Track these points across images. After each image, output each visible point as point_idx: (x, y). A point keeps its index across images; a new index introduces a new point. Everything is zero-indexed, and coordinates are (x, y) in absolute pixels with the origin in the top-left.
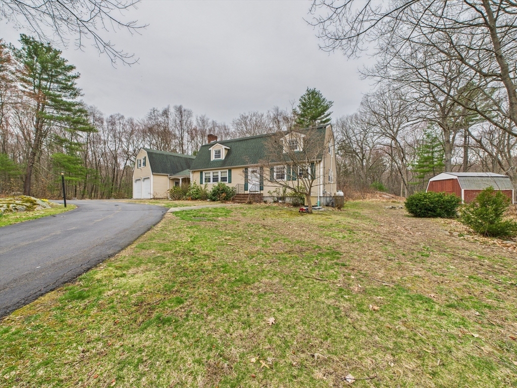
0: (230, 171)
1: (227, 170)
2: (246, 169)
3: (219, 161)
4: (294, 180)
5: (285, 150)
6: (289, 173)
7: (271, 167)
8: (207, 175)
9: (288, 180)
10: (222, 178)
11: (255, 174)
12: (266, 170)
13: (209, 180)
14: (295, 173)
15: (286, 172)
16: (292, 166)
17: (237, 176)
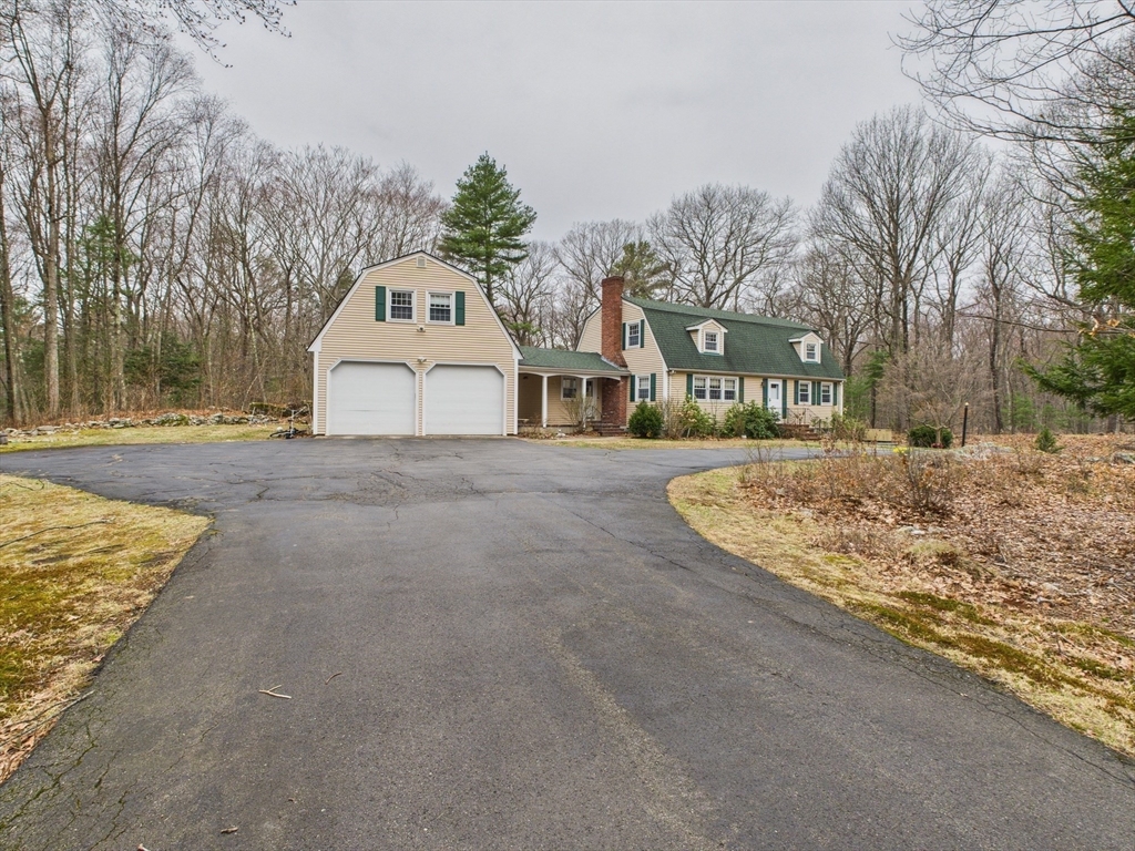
0: (742, 380)
1: (738, 378)
2: (765, 380)
3: (716, 357)
4: (819, 404)
5: (804, 358)
6: (813, 394)
7: (796, 383)
8: (700, 383)
9: (813, 404)
10: (726, 392)
11: (775, 390)
12: (790, 386)
13: (700, 394)
14: (819, 394)
15: (810, 392)
16: (816, 383)
17: (753, 392)
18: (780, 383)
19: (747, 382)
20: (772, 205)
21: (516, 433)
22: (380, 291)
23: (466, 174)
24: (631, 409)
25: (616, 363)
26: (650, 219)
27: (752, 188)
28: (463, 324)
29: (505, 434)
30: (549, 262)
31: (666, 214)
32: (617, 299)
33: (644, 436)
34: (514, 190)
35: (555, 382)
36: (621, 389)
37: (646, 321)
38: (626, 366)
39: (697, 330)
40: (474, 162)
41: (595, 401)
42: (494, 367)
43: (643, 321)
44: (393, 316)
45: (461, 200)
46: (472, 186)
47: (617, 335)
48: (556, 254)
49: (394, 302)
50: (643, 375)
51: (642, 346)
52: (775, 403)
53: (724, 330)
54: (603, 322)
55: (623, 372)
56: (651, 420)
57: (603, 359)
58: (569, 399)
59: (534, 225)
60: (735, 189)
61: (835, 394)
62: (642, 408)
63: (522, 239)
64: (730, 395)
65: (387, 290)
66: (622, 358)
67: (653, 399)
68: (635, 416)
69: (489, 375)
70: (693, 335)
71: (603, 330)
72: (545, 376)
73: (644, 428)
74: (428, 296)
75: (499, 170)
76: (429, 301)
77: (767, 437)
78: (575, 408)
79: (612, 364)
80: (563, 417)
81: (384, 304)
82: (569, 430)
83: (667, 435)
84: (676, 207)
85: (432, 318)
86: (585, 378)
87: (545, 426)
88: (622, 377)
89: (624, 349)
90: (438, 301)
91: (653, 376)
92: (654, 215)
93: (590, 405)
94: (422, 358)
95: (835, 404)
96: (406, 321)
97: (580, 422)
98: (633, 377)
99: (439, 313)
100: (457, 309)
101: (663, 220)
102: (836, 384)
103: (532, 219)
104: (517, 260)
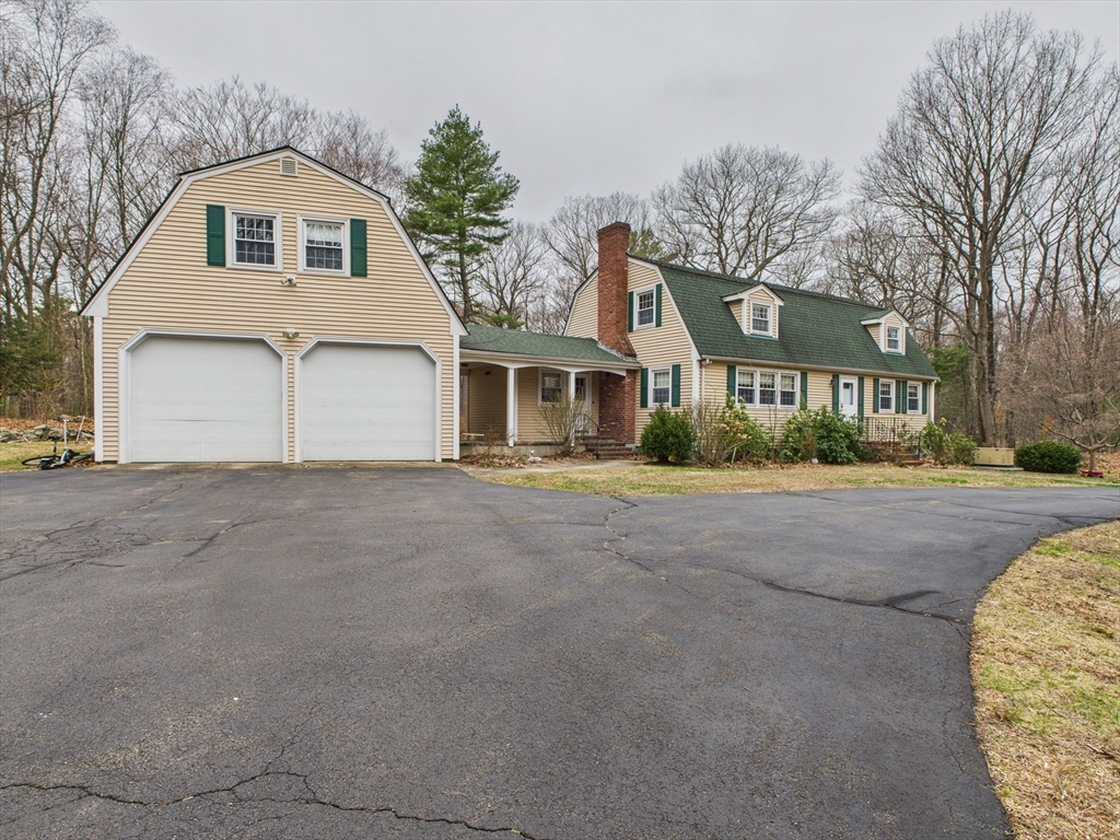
0: (804, 375)
2: (836, 377)
3: (768, 342)
4: (905, 412)
5: (884, 348)
6: (897, 397)
7: (876, 381)
8: (747, 380)
9: (897, 412)
10: (783, 394)
11: (848, 391)
12: (869, 385)
13: (747, 395)
14: (905, 398)
15: (893, 395)
16: (902, 383)
17: (818, 393)
18: (855, 381)
19: (811, 378)
20: (807, 171)
21: (456, 457)
22: (215, 215)
23: (431, 132)
24: (643, 419)
25: (619, 350)
26: (656, 191)
27: (782, 151)
28: (364, 275)
29: (439, 460)
30: (537, 249)
31: (676, 184)
32: (621, 256)
33: (663, 461)
34: (491, 153)
35: (528, 377)
36: (627, 389)
37: (665, 287)
38: (634, 356)
39: (740, 301)
40: (443, 118)
41: (588, 406)
42: (418, 349)
43: (659, 287)
44: (240, 258)
45: (426, 167)
46: (440, 147)
47: (620, 311)
48: (545, 238)
49: (241, 233)
50: (660, 367)
51: (659, 324)
52: (849, 410)
53: (779, 302)
54: (600, 291)
55: (630, 363)
56: (677, 437)
57: (601, 346)
58: (549, 404)
59: (517, 199)
60: (761, 149)
61: (925, 399)
62: (661, 417)
63: (502, 215)
64: (788, 398)
65: (228, 213)
66: (628, 343)
67: (676, 404)
68: (650, 431)
69: (412, 362)
70: (734, 309)
71: (600, 304)
72: (512, 368)
73: (666, 448)
74: (301, 225)
75: (472, 129)
76: (303, 235)
77: (849, 462)
78: (558, 417)
79: (614, 352)
80: (540, 430)
81: (223, 237)
82: (548, 450)
83: (701, 459)
84: (688, 174)
85: (310, 263)
86: (573, 372)
87: (511, 444)
88: (627, 370)
89: (631, 330)
90: (321, 236)
91: (677, 368)
92: (661, 188)
93: (582, 414)
94: (291, 331)
95: (924, 412)
96: (264, 267)
97: (567, 439)
98: (644, 372)
99: (322, 255)
100: (352, 248)
101: (672, 192)
102: (926, 384)
103: (514, 189)
104: (497, 241)
